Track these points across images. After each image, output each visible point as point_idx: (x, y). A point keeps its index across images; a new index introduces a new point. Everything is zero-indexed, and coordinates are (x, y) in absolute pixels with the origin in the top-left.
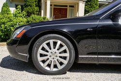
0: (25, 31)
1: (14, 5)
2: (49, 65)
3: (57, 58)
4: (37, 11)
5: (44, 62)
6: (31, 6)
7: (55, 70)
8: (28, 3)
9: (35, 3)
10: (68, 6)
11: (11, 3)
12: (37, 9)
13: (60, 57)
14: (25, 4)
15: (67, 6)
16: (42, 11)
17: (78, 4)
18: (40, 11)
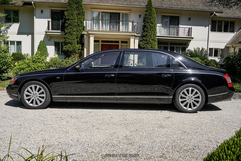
0: (16, 79)
1: (53, 43)
2: (32, 102)
3: (37, 98)
4: (79, 49)
5: (29, 100)
6: (71, 44)
7: (36, 106)
8: (68, 41)
9: (76, 40)
10: (120, 42)
11: (49, 40)
12: (79, 46)
13: (40, 97)
14: (65, 42)
15: (118, 42)
16: (85, 50)
17: (129, 39)
18: (83, 49)
